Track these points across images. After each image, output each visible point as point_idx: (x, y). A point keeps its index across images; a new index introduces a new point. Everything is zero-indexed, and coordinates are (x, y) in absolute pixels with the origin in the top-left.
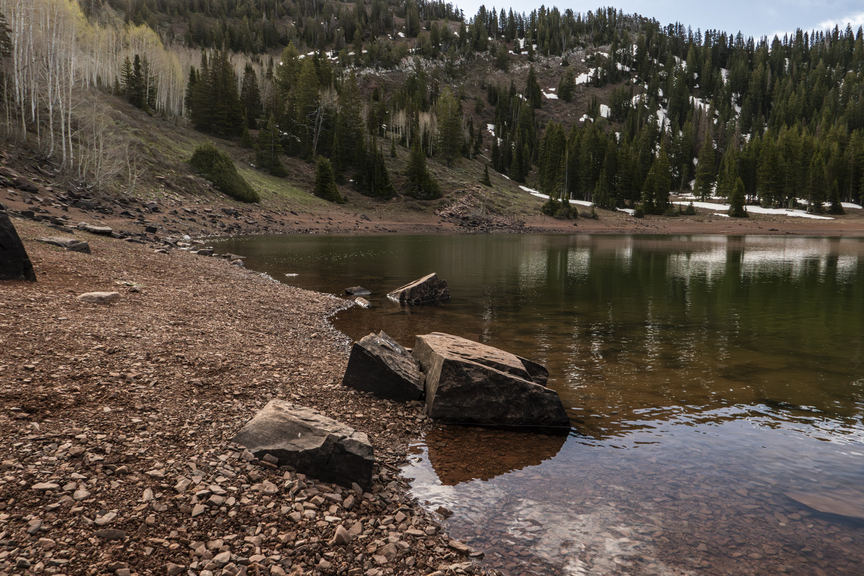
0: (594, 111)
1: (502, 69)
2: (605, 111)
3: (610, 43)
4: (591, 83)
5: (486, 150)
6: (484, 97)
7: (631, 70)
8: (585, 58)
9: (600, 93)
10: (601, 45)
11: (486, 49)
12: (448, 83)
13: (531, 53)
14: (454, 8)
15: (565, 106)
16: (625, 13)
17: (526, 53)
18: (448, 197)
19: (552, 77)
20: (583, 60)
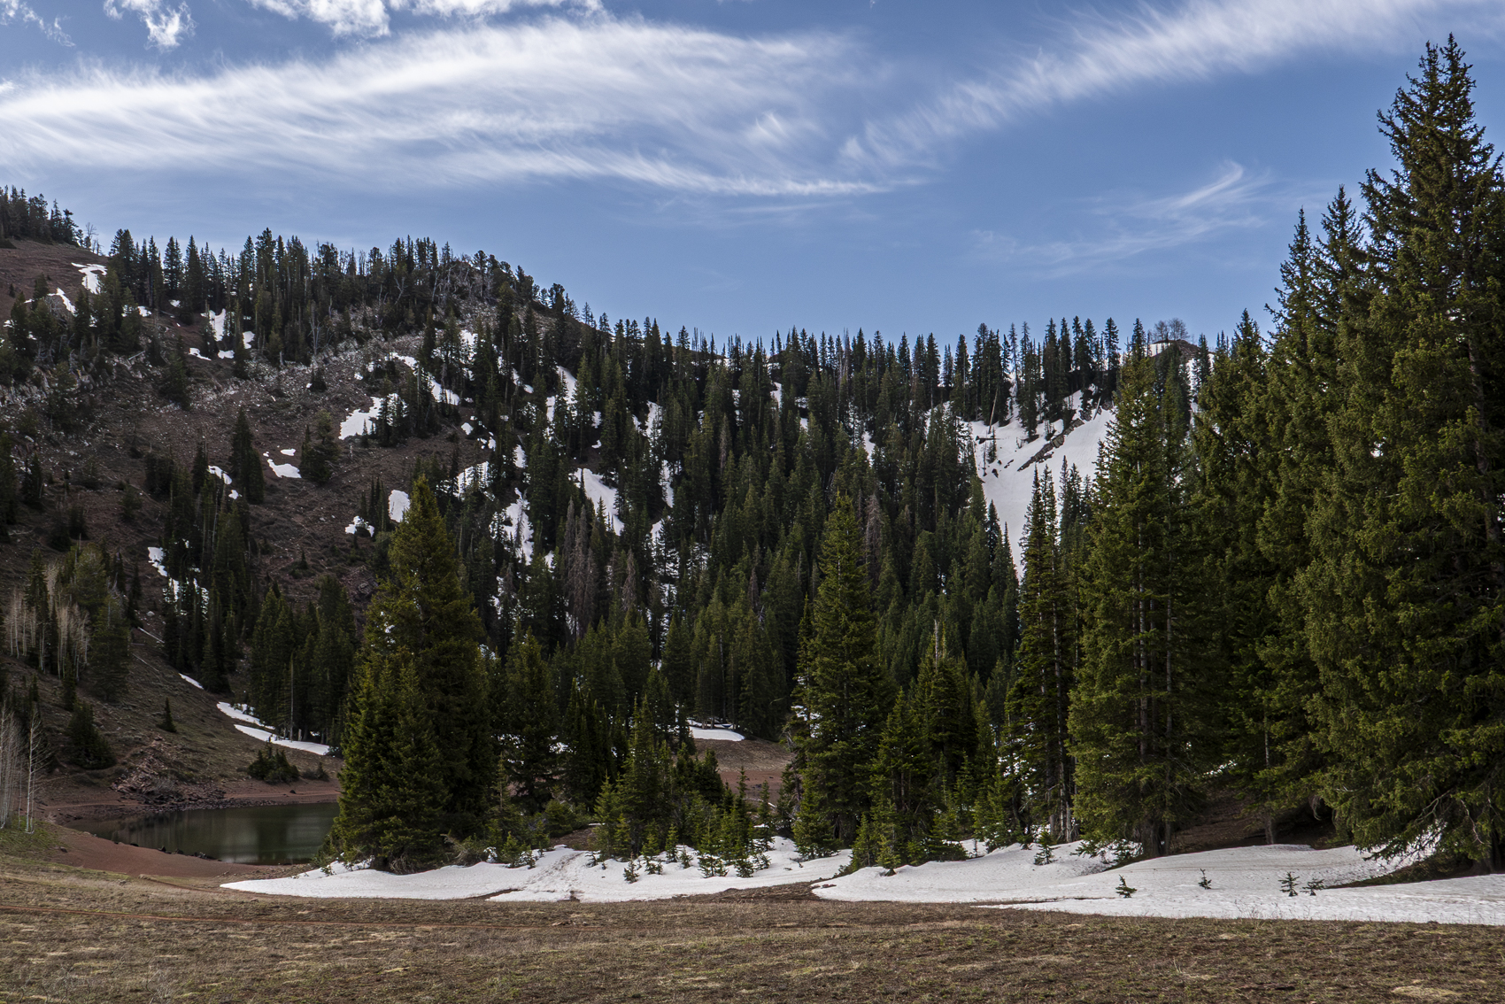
0: (375, 509)
1: (176, 401)
2: (399, 505)
3: (421, 328)
4: (373, 436)
5: (151, 613)
6: (135, 477)
7: (463, 403)
8: (364, 371)
9: (389, 459)
10: (402, 334)
11: (137, 348)
12: (56, 445)
13: (241, 355)
14: (49, 209)
15: (315, 495)
16: (456, 254)
17: (229, 354)
18: (124, 764)
19: (287, 419)
20: (358, 377)
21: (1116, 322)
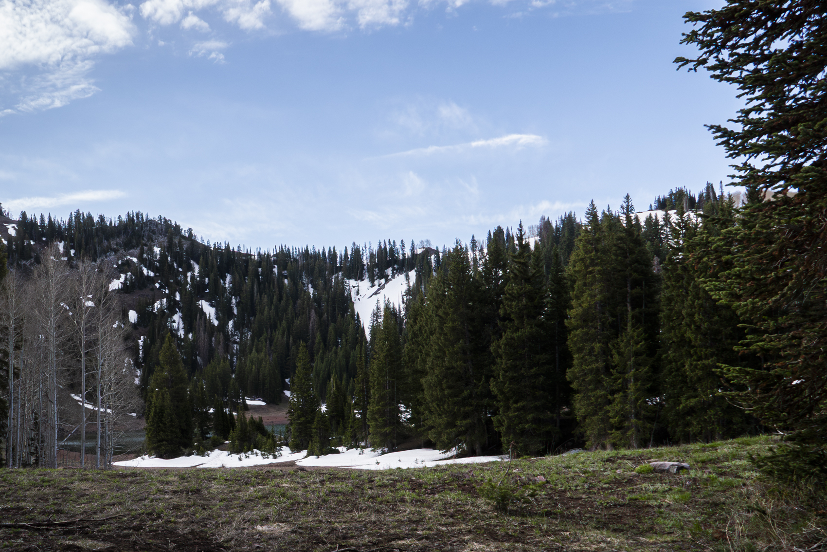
0: (124, 317)
2: (133, 316)
3: (138, 246)
4: (121, 289)
7: (155, 276)
8: (117, 264)
9: (129, 298)
10: (131, 249)
11: (31, 257)
13: (70, 258)
16: (151, 217)
17: (65, 259)
20: (115, 266)
21: (404, 241)
